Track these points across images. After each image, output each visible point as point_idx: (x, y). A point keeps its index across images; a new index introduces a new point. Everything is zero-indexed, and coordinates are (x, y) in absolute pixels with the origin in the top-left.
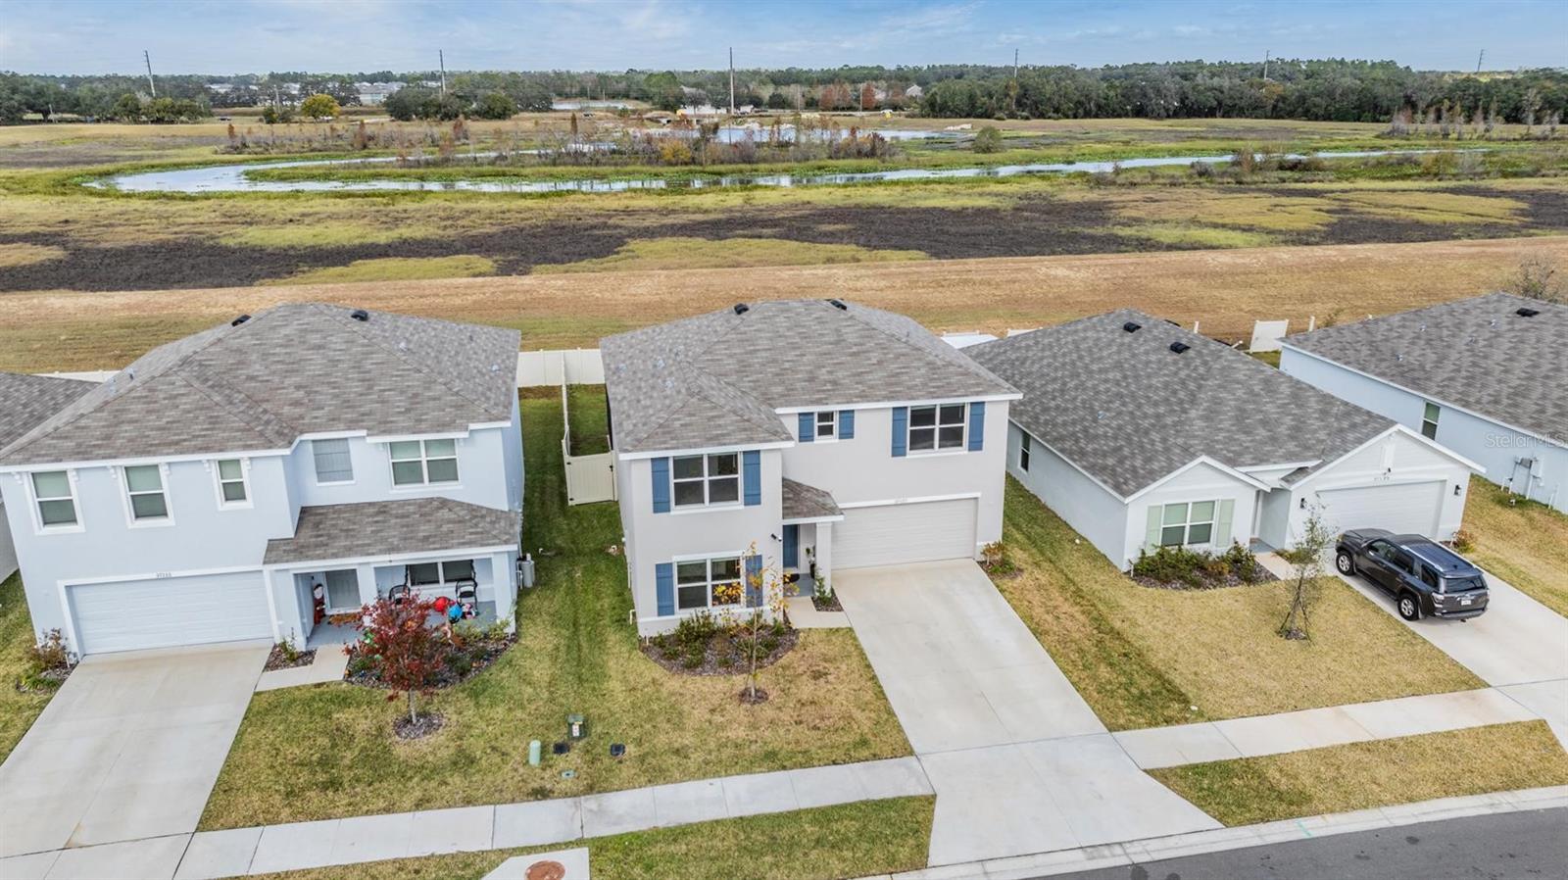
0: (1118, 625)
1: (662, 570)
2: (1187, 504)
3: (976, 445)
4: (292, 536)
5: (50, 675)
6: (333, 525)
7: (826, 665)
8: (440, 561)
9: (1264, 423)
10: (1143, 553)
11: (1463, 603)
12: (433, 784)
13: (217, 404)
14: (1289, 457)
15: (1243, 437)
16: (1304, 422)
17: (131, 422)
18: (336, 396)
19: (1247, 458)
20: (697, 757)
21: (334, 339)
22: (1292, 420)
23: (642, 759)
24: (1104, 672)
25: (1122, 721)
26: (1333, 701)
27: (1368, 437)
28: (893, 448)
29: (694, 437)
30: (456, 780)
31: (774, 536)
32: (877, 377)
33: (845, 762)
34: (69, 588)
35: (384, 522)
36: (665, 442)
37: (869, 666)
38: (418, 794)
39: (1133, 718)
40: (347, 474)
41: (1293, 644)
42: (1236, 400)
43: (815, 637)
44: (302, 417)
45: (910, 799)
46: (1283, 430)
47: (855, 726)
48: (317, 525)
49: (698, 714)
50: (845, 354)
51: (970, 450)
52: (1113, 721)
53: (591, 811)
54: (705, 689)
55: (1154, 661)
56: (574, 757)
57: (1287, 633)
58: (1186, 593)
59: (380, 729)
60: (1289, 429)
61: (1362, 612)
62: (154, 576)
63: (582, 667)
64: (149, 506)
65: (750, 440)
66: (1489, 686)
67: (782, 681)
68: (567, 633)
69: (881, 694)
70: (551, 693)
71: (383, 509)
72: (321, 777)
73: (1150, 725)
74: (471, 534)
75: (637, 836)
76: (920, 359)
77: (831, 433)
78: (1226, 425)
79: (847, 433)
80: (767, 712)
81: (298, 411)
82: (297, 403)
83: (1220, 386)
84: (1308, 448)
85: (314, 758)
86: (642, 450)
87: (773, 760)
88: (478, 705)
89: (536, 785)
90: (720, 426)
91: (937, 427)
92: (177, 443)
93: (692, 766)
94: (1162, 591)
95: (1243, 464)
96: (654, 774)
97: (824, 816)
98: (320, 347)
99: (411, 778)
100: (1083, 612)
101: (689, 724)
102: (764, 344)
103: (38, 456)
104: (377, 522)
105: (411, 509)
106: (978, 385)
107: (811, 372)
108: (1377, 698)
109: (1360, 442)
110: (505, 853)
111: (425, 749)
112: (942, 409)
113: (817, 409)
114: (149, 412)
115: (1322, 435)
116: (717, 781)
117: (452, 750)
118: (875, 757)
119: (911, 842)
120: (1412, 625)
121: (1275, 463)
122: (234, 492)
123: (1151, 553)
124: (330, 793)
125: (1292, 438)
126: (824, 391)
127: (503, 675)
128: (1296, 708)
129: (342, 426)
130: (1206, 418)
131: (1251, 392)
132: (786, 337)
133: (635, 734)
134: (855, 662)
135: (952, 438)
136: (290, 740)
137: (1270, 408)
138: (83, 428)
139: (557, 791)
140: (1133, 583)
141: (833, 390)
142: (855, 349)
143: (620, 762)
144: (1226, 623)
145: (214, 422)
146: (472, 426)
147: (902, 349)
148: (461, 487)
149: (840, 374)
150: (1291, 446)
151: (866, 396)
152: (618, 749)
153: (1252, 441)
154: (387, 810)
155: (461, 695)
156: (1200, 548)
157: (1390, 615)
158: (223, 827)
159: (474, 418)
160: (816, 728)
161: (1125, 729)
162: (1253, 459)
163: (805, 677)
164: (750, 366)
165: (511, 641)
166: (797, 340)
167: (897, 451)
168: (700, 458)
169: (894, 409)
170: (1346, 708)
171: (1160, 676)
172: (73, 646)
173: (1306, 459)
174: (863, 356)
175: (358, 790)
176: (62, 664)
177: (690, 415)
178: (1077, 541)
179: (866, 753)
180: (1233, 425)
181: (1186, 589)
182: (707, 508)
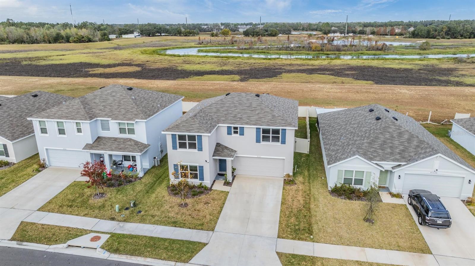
0: (312, 206)
1: (176, 166)
2: (353, 171)
3: (284, 142)
4: (92, 143)
5: (40, 169)
6: (103, 142)
7: (212, 201)
8: (131, 155)
9: (391, 147)
10: (336, 185)
11: (438, 222)
12: (92, 211)
13: (81, 108)
14: (394, 160)
15: (380, 151)
16: (408, 149)
17: (62, 111)
18: (110, 109)
19: (378, 158)
20: (156, 218)
21: (118, 94)
22: (403, 147)
23: (143, 216)
24: (293, 220)
25: (284, 236)
26: (364, 245)
27: (427, 157)
28: (256, 140)
29: (184, 129)
30: (97, 211)
31: (206, 161)
32: (254, 118)
33: (193, 229)
34: (47, 149)
35: (114, 143)
36: (175, 130)
37: (224, 204)
38: (86, 213)
39: (289, 235)
40: (108, 129)
41: (367, 223)
42: (384, 138)
43: (216, 192)
44: (99, 114)
45: (200, 243)
46: (397, 151)
47: (204, 219)
48: (99, 141)
49: (166, 207)
50: (249, 110)
51: (281, 144)
52: (282, 235)
53: (120, 226)
54: (174, 201)
55: (313, 220)
56: (127, 212)
57: (367, 220)
58: (344, 200)
59: (91, 195)
60: (399, 150)
61: (404, 218)
62: (63, 149)
63: (150, 189)
64: (62, 132)
65: (198, 132)
66: (432, 254)
67: (195, 203)
68: (155, 179)
69: (219, 213)
70: (137, 194)
71: (115, 139)
72: (70, 204)
73: (293, 239)
74: (132, 149)
75: (123, 235)
76: (271, 114)
77: (238, 133)
78: (376, 146)
79: (242, 134)
80: (184, 210)
81: (100, 112)
82: (100, 110)
83: (381, 133)
84: (404, 158)
85: (72, 199)
86: (168, 131)
87: (175, 224)
88: (117, 193)
89: (113, 217)
90: (192, 127)
91: (271, 135)
92: (67, 117)
93: (153, 220)
94: (336, 198)
95: (376, 160)
96: (143, 221)
97: (173, 241)
98: (114, 96)
99: (88, 208)
100: (304, 200)
101: (162, 209)
102: (227, 105)
103: (40, 117)
104: (112, 143)
105: (122, 140)
106: (285, 123)
107: (236, 115)
108: (381, 248)
109: (423, 158)
110: (92, 231)
111: (96, 202)
112: (272, 130)
113: (233, 126)
114: (66, 109)
115: (412, 154)
116: (156, 226)
117: (102, 203)
118: (202, 229)
119: (189, 255)
120: (419, 226)
121: (388, 161)
122: (79, 130)
123: (339, 185)
124: (69, 208)
125: (399, 153)
126: (236, 120)
127: (129, 187)
128: (348, 245)
129: (107, 117)
130: (370, 143)
131: (392, 137)
132: (235, 103)
133: (146, 209)
134: (220, 202)
135: (275, 139)
136: (71, 194)
137: (396, 142)
138: (52, 111)
139: (117, 219)
140: (329, 194)
141: (239, 120)
142: (253, 109)
143: (137, 215)
144: (349, 213)
145: (78, 113)
146: (137, 120)
147: (267, 110)
148: (135, 136)
149: (244, 116)
150: (398, 157)
151: (248, 123)
152: (140, 212)
153: (383, 153)
154: (77, 215)
155: (115, 190)
156: (358, 187)
157: (414, 222)
158: (42, 211)
159: (138, 118)
160: (193, 218)
161: (283, 238)
162: (380, 159)
163: (202, 203)
164: (219, 111)
165: (139, 179)
166: (238, 105)
167: (258, 141)
168: (185, 136)
169: (256, 128)
170: (367, 250)
171: (310, 225)
172: (47, 163)
173: (401, 162)
174: (254, 111)
175: (75, 209)
176: (44, 167)
177: (186, 123)
178: (323, 178)
179: (200, 227)
180: (378, 147)
181: (345, 199)
182: (188, 150)
